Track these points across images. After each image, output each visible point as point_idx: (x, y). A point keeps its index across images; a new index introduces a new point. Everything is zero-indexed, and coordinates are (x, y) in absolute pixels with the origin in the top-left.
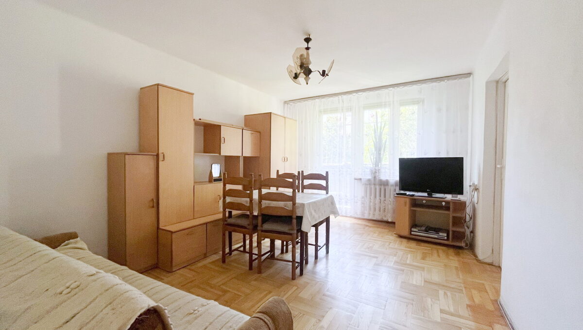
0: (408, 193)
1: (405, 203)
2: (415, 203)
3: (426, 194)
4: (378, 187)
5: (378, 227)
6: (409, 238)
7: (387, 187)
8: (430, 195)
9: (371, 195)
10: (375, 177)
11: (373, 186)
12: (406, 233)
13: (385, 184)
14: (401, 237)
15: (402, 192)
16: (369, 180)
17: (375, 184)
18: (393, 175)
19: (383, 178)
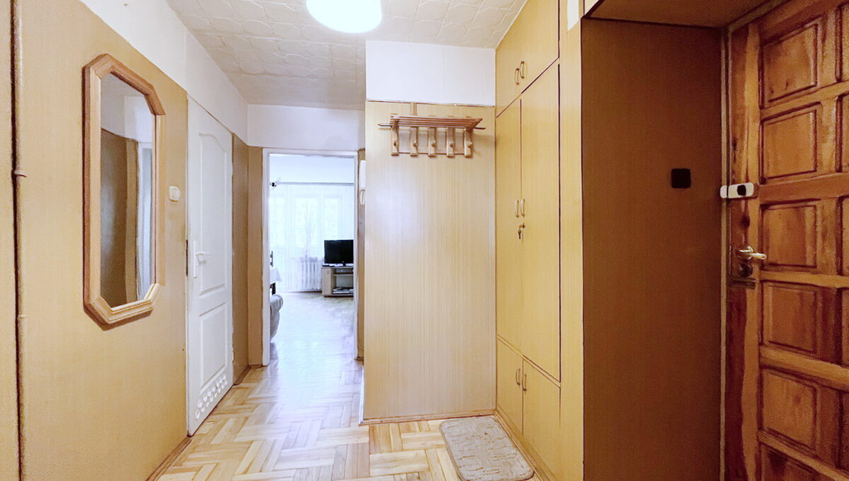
0: (331, 265)
1: (328, 273)
2: (335, 271)
3: (342, 265)
4: (308, 263)
5: (313, 297)
6: (333, 296)
7: (316, 263)
8: (344, 265)
9: (303, 270)
10: (306, 256)
11: (304, 263)
12: (329, 293)
13: (314, 261)
14: (326, 296)
15: (327, 264)
16: (301, 258)
17: (306, 261)
18: (320, 254)
19: (313, 256)
